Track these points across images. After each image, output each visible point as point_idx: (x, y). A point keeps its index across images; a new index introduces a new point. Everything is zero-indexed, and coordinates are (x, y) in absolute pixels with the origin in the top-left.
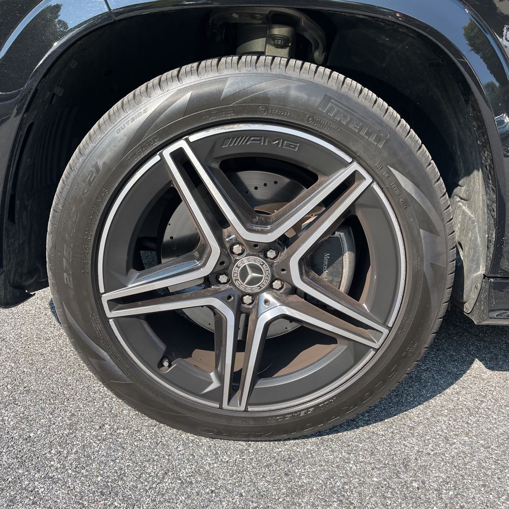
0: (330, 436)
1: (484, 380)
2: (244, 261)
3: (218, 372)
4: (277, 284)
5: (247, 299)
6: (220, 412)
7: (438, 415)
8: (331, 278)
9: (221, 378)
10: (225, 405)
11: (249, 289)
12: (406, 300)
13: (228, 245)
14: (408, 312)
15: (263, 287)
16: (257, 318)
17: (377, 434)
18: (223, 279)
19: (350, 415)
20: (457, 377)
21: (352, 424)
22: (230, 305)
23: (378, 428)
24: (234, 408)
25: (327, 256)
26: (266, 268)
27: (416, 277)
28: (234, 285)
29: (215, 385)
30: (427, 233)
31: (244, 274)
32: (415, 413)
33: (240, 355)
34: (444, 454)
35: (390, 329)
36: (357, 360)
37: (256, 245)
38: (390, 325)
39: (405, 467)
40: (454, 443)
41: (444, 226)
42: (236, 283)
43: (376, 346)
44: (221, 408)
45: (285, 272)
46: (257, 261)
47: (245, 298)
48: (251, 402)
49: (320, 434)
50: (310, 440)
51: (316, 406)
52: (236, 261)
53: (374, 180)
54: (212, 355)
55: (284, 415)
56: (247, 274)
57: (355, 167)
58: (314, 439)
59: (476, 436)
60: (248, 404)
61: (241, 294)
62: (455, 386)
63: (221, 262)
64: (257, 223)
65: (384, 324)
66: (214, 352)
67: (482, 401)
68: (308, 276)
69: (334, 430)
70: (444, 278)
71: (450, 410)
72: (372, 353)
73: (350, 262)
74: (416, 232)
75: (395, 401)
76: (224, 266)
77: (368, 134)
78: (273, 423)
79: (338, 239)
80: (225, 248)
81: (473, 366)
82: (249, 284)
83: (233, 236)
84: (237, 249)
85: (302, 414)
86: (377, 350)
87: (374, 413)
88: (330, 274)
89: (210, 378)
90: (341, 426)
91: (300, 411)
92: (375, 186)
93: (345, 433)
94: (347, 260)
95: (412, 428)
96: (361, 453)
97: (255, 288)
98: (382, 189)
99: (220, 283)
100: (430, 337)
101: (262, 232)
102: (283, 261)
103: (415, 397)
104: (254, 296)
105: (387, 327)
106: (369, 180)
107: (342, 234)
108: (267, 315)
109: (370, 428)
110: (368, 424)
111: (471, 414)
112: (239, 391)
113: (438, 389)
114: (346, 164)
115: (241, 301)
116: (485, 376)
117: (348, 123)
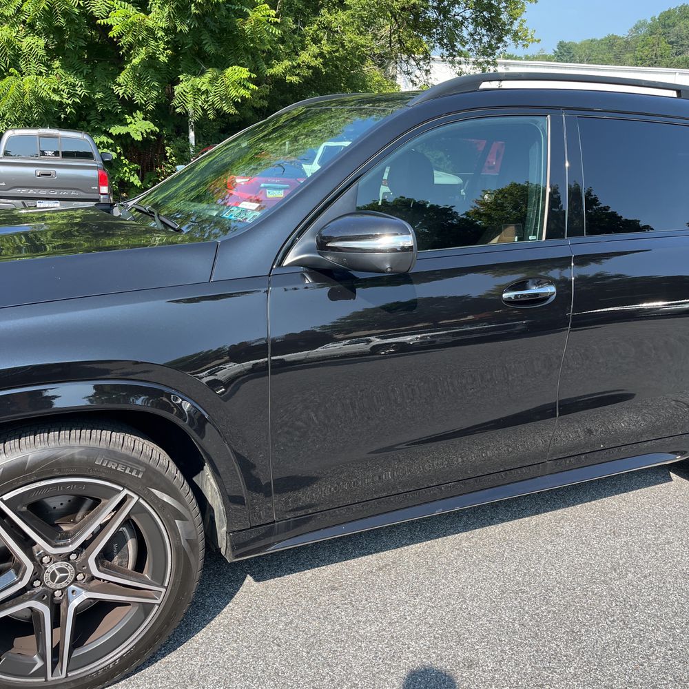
0: (136, 675)
1: (251, 592)
2: (52, 567)
3: (40, 654)
4: (80, 577)
5: (58, 593)
6: (47, 684)
7: (217, 632)
8: (120, 560)
9: (43, 658)
10: (49, 678)
11: (59, 586)
12: (174, 566)
13: (38, 559)
14: (176, 574)
15: (70, 582)
16: (68, 606)
17: (172, 663)
18: (37, 583)
19: (147, 656)
20: (232, 596)
21: (152, 660)
22: (45, 602)
23: (172, 657)
24: (57, 678)
25: (115, 546)
26: (71, 569)
27: (178, 550)
28: (46, 586)
29: (40, 664)
30: (180, 521)
31: (53, 576)
32: (199, 637)
33: (57, 631)
34: (218, 662)
35: (167, 588)
36: (147, 615)
37: (61, 555)
38: (166, 585)
39: (191, 681)
40: (226, 651)
41: (191, 514)
42: (48, 585)
43: (159, 602)
44: (46, 680)
45: (85, 568)
46: (63, 564)
47: (56, 593)
48: (69, 669)
49: (128, 676)
50: (120, 683)
51: (121, 657)
52: (46, 569)
53: (140, 497)
54: (32, 639)
55: (97, 671)
56: (56, 576)
57: (126, 492)
58: (123, 682)
59: (241, 641)
60: (67, 671)
61: (52, 591)
62: (230, 604)
63: (34, 574)
64: (60, 539)
65: (162, 586)
66: (34, 636)
67: (248, 611)
68: (103, 566)
69: (138, 670)
70: (197, 545)
71: (225, 626)
72: (157, 607)
73: (133, 546)
74: (173, 522)
75: (184, 630)
76: (37, 575)
77: (131, 471)
78: (89, 680)
79: (122, 532)
80: (37, 562)
81: (245, 582)
82: (58, 582)
83: (42, 551)
84: (45, 559)
85: (111, 665)
86: (159, 605)
87: (169, 646)
88: (119, 558)
89: (34, 661)
90: (143, 664)
91: (109, 664)
92: (141, 501)
93: (147, 669)
94: (131, 545)
95: (197, 649)
96: (159, 681)
97: (64, 584)
98: (146, 501)
99: (34, 587)
100: (195, 585)
101: (65, 545)
102: (83, 560)
103: (200, 623)
104: (63, 590)
105: (164, 587)
106: (136, 498)
107: (124, 529)
108: (75, 603)
109: (166, 659)
110: (164, 657)
111: (240, 625)
112: (59, 664)
113: (218, 609)
114: (119, 492)
115: (53, 595)
116: (252, 589)
117: (116, 468)
